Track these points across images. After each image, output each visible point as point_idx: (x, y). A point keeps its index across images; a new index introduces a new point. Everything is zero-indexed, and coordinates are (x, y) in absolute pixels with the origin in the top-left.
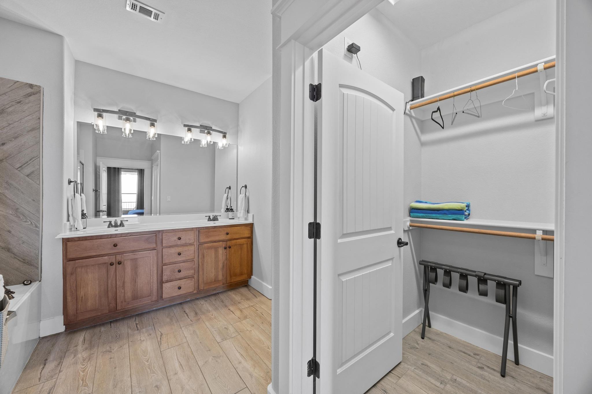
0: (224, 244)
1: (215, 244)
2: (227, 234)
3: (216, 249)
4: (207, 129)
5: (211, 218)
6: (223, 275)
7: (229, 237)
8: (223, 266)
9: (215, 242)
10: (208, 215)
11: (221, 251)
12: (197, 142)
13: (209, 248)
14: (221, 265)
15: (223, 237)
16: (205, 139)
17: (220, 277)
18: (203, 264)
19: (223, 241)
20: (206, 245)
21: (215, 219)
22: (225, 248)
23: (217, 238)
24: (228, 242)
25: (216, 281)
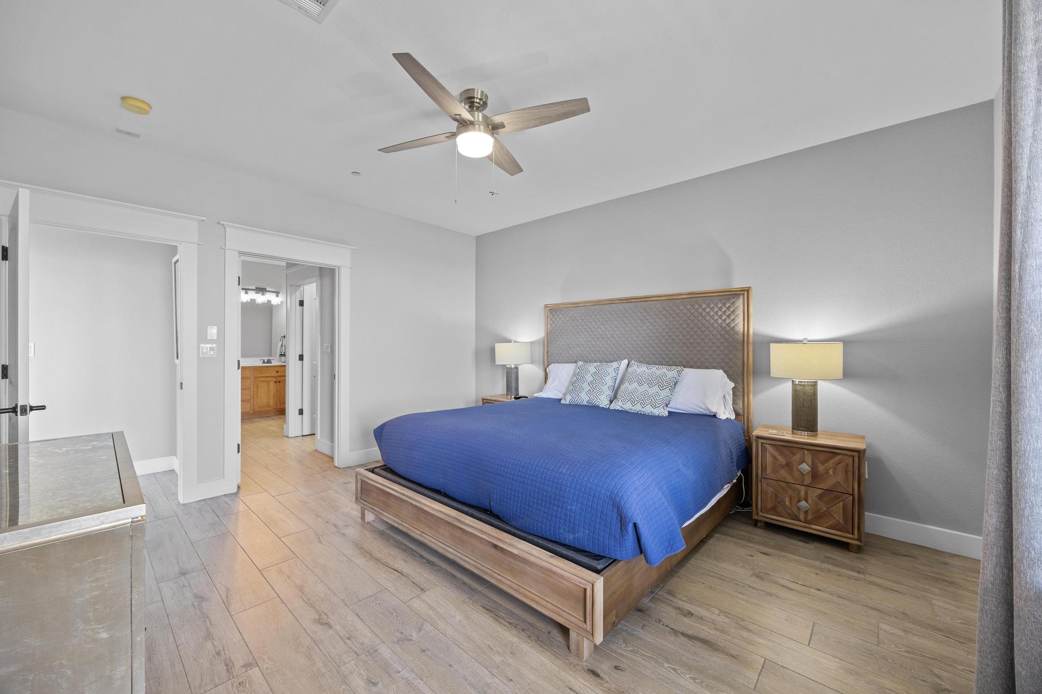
0: (275, 380)
1: (266, 379)
2: (277, 372)
3: (268, 382)
4: (261, 290)
5: (266, 361)
6: (274, 403)
7: (279, 374)
8: (274, 395)
9: (267, 377)
10: (264, 359)
11: (272, 384)
12: (253, 301)
13: (262, 381)
14: (272, 394)
15: (275, 374)
16: (260, 299)
17: (272, 403)
18: (257, 393)
19: (274, 377)
20: (260, 379)
21: (269, 361)
22: (276, 382)
23: (269, 375)
24: (278, 378)
25: (268, 406)
